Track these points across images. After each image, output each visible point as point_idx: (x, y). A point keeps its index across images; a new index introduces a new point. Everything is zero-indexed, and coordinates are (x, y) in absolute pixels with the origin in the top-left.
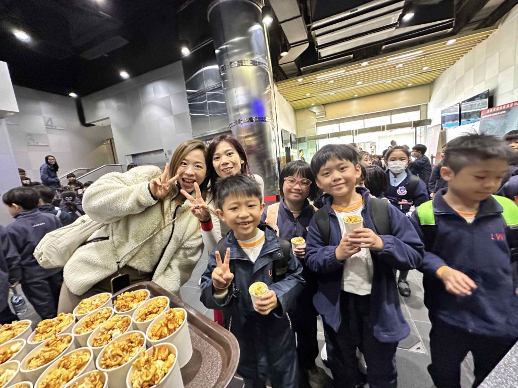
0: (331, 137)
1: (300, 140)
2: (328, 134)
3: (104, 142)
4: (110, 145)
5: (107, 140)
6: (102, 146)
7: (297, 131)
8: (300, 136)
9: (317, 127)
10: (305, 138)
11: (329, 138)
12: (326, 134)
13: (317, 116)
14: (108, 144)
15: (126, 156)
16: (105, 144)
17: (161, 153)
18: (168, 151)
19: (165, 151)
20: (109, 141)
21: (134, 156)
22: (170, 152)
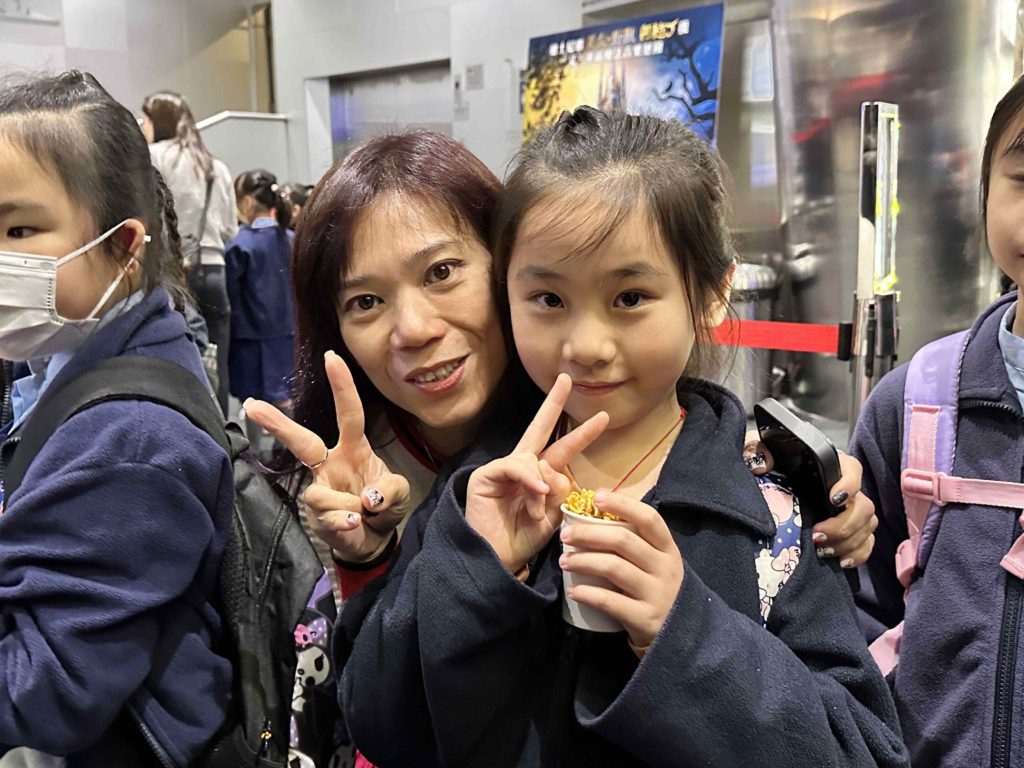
3: (243, 16)
6: (234, 33)
14: (256, 26)
15: (308, 82)
16: (244, 28)
17: (440, 79)
18: (469, 70)
19: (458, 68)
20: (261, 15)
21: (340, 83)
22: (475, 75)
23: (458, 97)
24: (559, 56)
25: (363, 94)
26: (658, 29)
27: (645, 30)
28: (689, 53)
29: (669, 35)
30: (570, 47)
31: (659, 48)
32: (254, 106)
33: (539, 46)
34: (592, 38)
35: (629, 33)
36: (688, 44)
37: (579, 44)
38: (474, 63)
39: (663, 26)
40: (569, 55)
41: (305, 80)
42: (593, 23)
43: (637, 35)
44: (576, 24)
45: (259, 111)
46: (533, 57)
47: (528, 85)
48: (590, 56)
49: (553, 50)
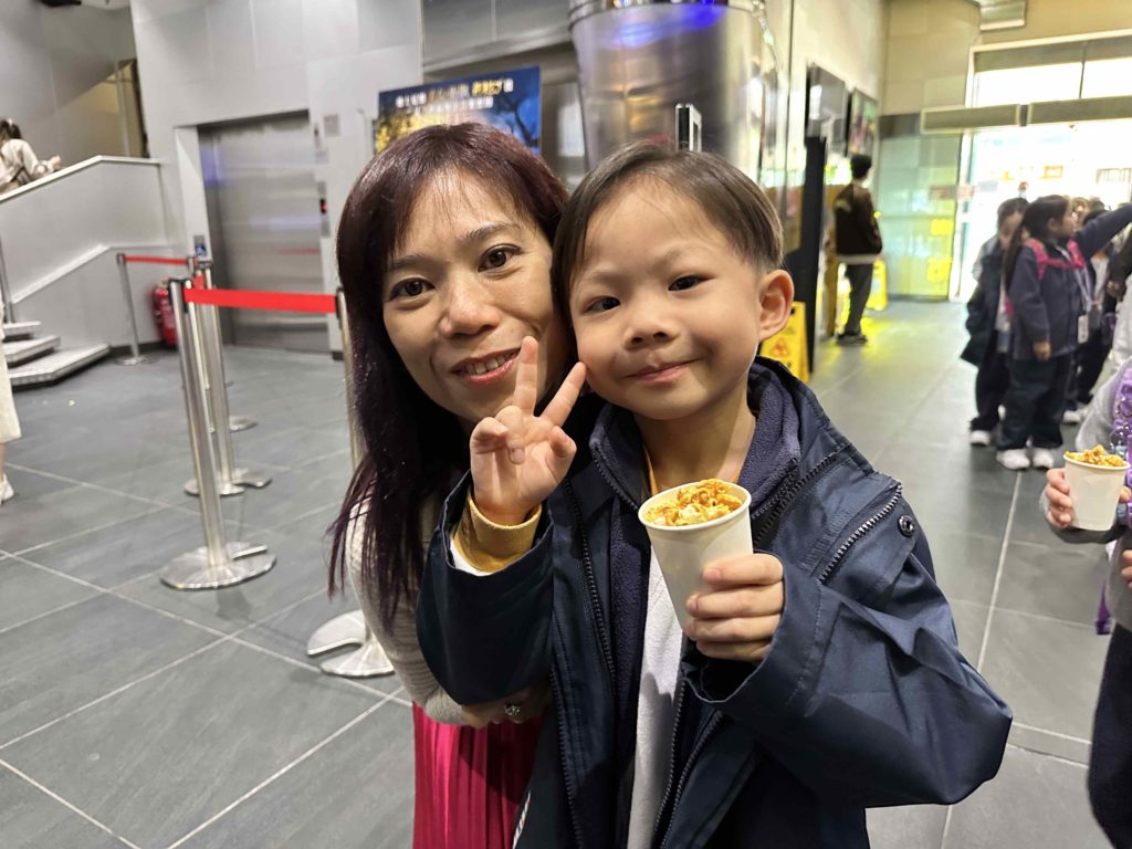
0: (1035, 121)
1: (891, 126)
2: (1024, 109)
3: (111, 71)
4: (130, 86)
5: (123, 64)
6: (103, 86)
7: (883, 85)
8: (893, 109)
9: (977, 70)
10: (915, 117)
11: (1024, 123)
12: (1013, 108)
13: (987, 21)
14: (124, 80)
15: (177, 130)
16: (111, 82)
17: (300, 127)
18: (327, 119)
19: (316, 118)
20: (127, 70)
21: (207, 131)
22: (332, 122)
23: (317, 142)
24: (405, 108)
25: (230, 141)
26: (487, 86)
27: (477, 87)
28: (514, 108)
29: (496, 92)
30: (414, 99)
31: (489, 102)
32: (127, 151)
33: (387, 99)
34: (432, 93)
35: (464, 89)
36: (513, 100)
37: (422, 97)
38: (331, 112)
39: (491, 84)
40: (414, 107)
41: (175, 128)
42: (431, 80)
43: (470, 91)
44: (418, 80)
45: (132, 156)
46: (383, 109)
47: (380, 132)
48: (431, 108)
49: (400, 102)
